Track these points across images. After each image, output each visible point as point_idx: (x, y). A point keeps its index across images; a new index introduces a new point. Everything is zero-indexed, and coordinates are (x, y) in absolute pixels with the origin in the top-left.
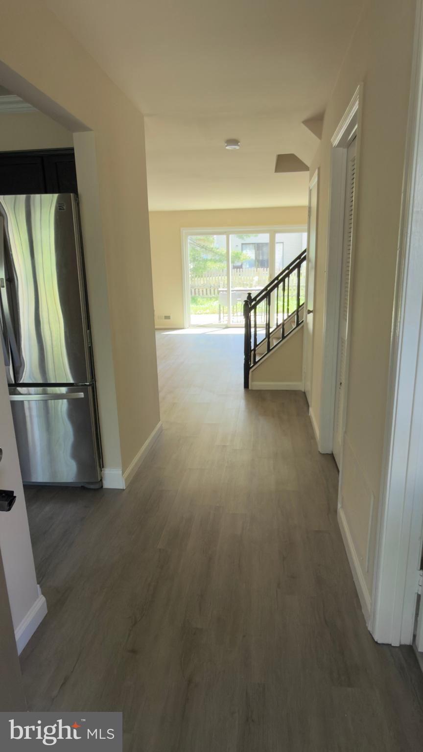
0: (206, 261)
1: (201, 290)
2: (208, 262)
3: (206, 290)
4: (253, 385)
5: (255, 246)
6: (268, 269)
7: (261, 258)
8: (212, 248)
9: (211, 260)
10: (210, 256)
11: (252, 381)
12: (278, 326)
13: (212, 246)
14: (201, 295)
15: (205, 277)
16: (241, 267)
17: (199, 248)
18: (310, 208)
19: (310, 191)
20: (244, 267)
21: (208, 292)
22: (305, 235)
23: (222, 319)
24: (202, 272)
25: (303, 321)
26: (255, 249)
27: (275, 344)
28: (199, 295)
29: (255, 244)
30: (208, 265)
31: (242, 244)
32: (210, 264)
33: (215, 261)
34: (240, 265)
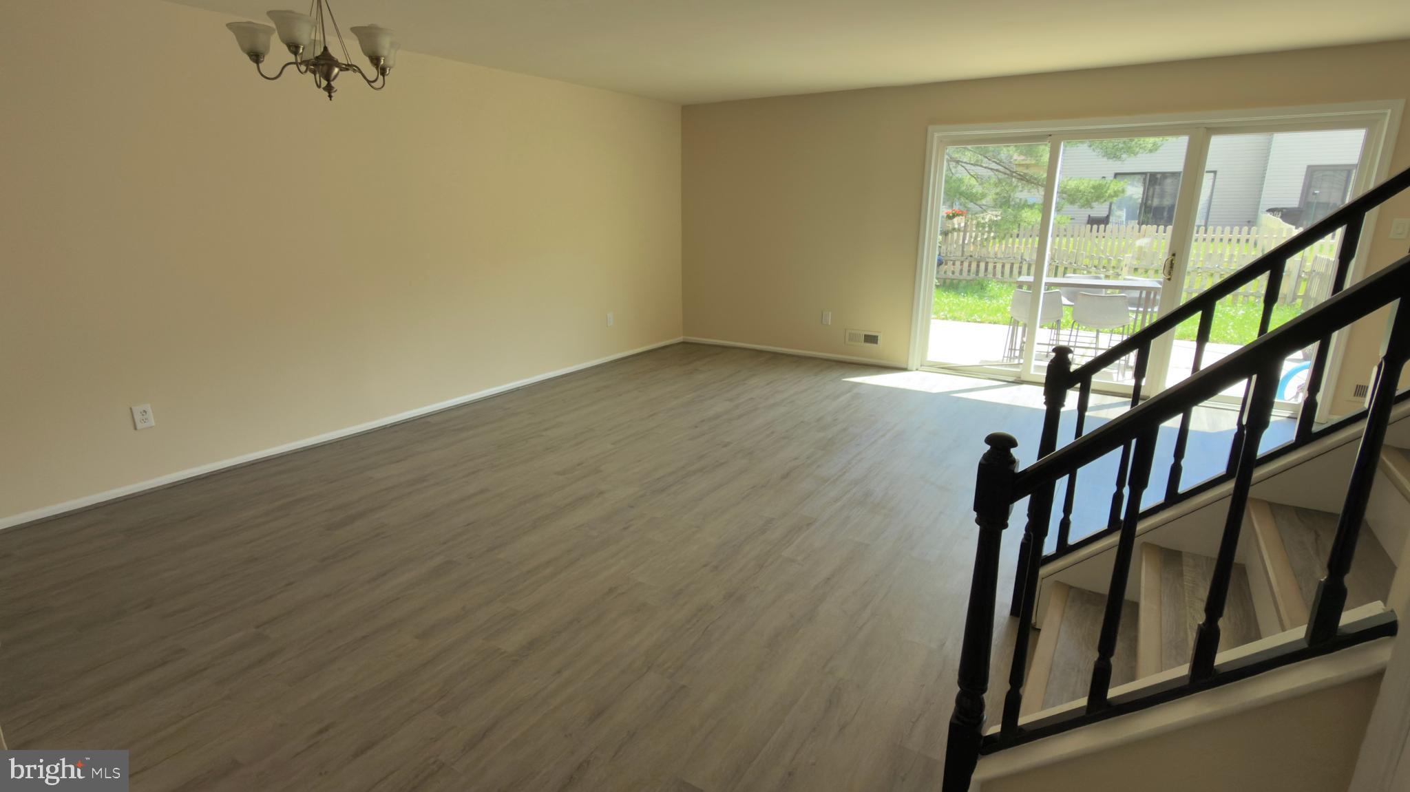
1: (999, 266)
2: (1026, 210)
3: (1012, 265)
5: (1145, 179)
6: (1170, 228)
7: (1156, 202)
14: (999, 275)
16: (1105, 221)
20: (1112, 219)
26: (1144, 183)
28: (994, 275)
29: (1145, 174)
30: (1023, 215)
31: (1117, 174)
32: (1029, 214)
34: (1106, 215)
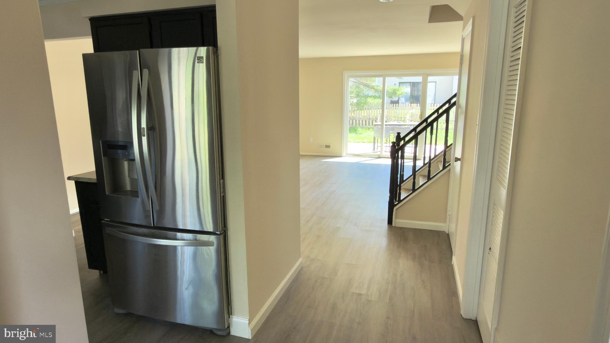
0: (367, 96)
1: (361, 121)
2: (369, 98)
3: (366, 121)
4: (396, 222)
5: (411, 85)
6: (418, 105)
7: (416, 94)
8: (373, 86)
9: (371, 97)
10: (371, 93)
11: (396, 218)
12: (425, 164)
13: (373, 84)
14: (361, 125)
15: (365, 109)
16: (397, 102)
17: (362, 86)
18: (462, 56)
19: (463, 40)
20: (400, 101)
21: (367, 123)
22: (456, 78)
23: (376, 150)
24: (363, 106)
25: (450, 164)
27: (421, 184)
28: (359, 125)
29: (410, 83)
30: (368, 100)
31: (400, 83)
32: (370, 99)
33: (375, 97)
34: (397, 100)
